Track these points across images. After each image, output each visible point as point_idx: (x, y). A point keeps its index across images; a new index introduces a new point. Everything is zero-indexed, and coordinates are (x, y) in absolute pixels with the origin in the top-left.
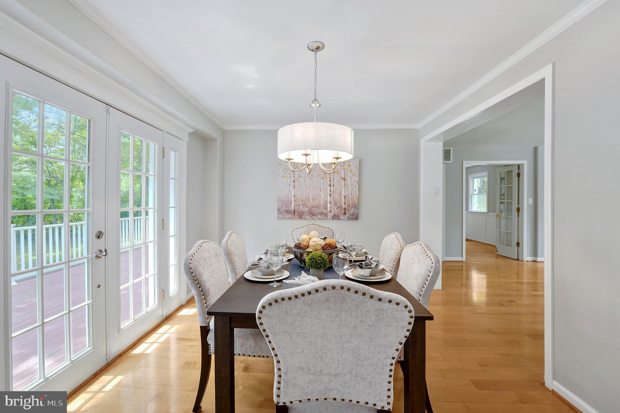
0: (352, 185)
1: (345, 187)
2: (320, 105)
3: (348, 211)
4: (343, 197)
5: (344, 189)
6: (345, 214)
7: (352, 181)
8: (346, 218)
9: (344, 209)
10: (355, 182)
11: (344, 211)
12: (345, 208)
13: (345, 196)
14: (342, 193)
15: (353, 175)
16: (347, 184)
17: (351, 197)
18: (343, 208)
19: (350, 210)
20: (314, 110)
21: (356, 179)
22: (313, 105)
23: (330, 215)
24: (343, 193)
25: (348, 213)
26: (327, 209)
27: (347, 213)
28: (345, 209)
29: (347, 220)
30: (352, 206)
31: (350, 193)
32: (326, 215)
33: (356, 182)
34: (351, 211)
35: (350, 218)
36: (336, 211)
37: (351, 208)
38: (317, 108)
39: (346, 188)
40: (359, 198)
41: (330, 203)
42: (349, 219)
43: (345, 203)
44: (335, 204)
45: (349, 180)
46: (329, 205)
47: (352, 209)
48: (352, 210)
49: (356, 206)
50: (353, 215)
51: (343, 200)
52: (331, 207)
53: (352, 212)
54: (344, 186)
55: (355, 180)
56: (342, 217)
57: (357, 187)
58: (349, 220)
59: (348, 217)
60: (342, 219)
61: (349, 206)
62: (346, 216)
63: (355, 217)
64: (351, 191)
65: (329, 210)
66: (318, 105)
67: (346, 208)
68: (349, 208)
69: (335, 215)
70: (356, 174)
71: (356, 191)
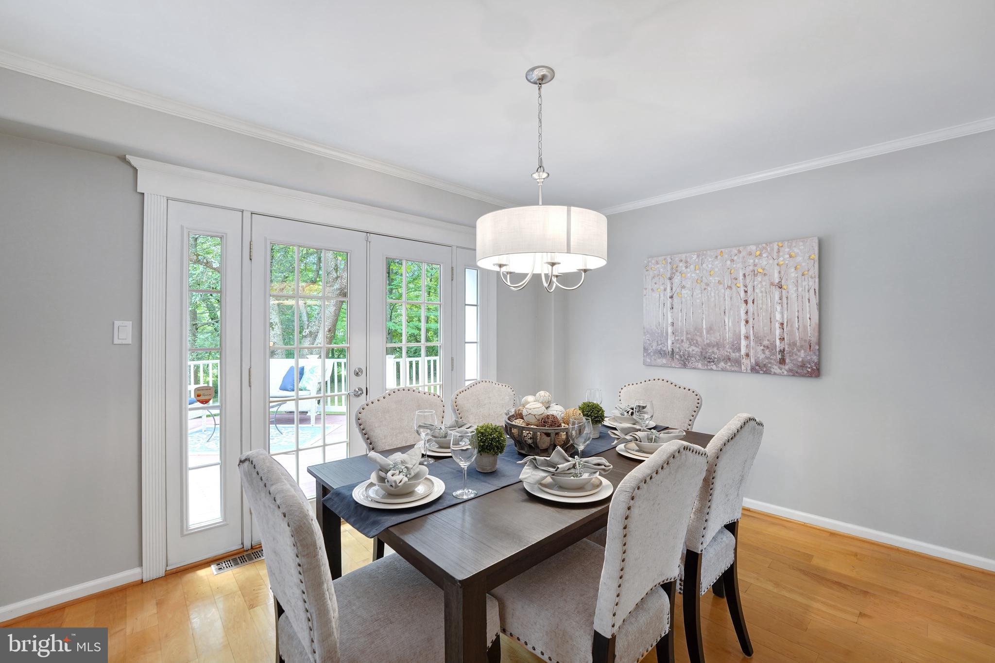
0: (800, 298)
1: (781, 304)
2: (549, 174)
3: (790, 356)
4: (777, 325)
5: (779, 308)
6: (782, 361)
7: (800, 289)
8: (786, 373)
9: (780, 351)
10: (809, 291)
11: (779, 356)
12: (784, 350)
13: (782, 324)
14: (775, 317)
15: (803, 275)
16: (787, 298)
17: (797, 326)
18: (778, 350)
19: (796, 354)
20: (539, 184)
21: (811, 283)
22: (536, 176)
23: (746, 363)
24: (778, 317)
25: (791, 360)
26: (739, 350)
27: (787, 361)
28: (782, 352)
29: (789, 375)
30: (802, 346)
31: (796, 316)
32: (738, 362)
33: (812, 291)
34: (800, 356)
35: (797, 372)
36: (761, 356)
37: (799, 351)
38: (543, 180)
39: (785, 306)
40: (821, 327)
41: (747, 337)
42: (793, 373)
43: (782, 339)
44: (759, 340)
45: (792, 289)
46: (743, 343)
47: (803, 351)
48: (802, 353)
49: (813, 347)
50: (803, 365)
51: (778, 332)
52: (747, 346)
53: (800, 359)
54: (780, 301)
55: (807, 287)
56: (776, 369)
57: (814, 301)
58: (794, 375)
59: (790, 370)
60: (775, 374)
61: (793, 344)
62: (787, 367)
63: (809, 370)
64: (798, 311)
65: (743, 351)
66: (545, 175)
67: (786, 349)
68: (793, 349)
69: (757, 364)
70: (811, 273)
71: (811, 312)
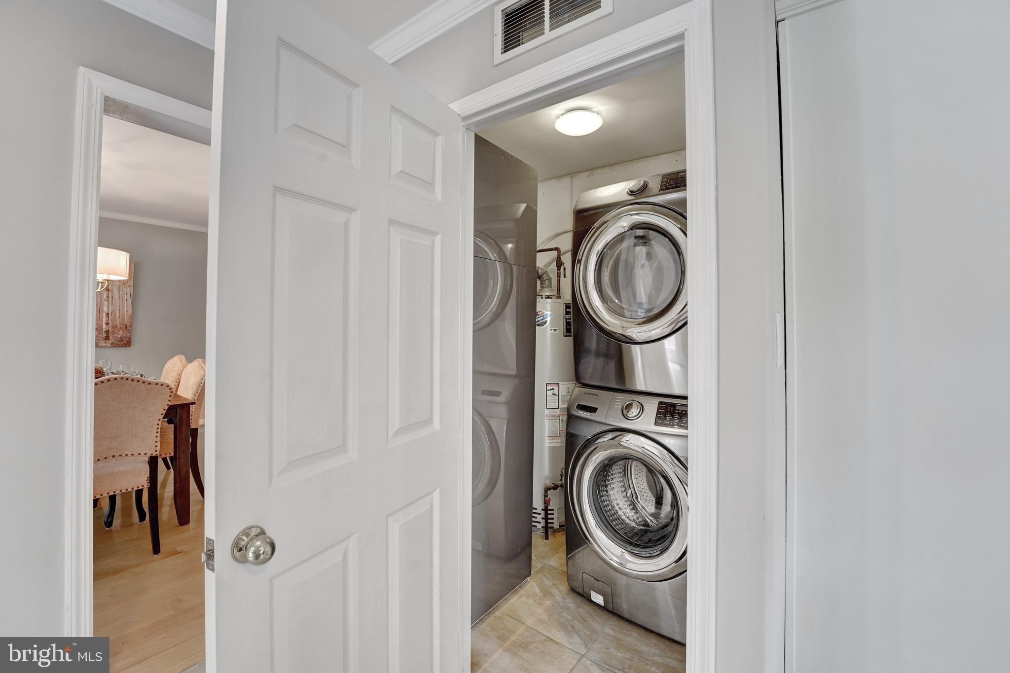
0: (121, 298)
1: (108, 301)
3: (113, 335)
4: (104, 315)
5: (106, 303)
6: (107, 338)
7: (121, 293)
8: (109, 345)
9: (106, 331)
10: (127, 294)
11: (105, 335)
12: (108, 330)
13: (108, 314)
14: (103, 309)
15: (124, 284)
16: (112, 297)
17: (118, 315)
18: (104, 331)
19: (117, 333)
21: (128, 290)
24: (105, 309)
25: (114, 337)
27: (111, 338)
28: (107, 332)
29: (112, 347)
30: (121, 328)
31: (118, 309)
33: (129, 295)
34: (119, 334)
35: (117, 344)
37: (119, 331)
39: (110, 302)
40: (132, 317)
42: (114, 345)
43: (107, 324)
45: (116, 292)
47: (121, 331)
48: (121, 333)
49: (127, 328)
50: (121, 340)
51: (104, 319)
53: (120, 336)
54: (107, 299)
55: (126, 292)
56: (102, 343)
57: (130, 301)
58: (115, 347)
59: (112, 344)
60: (101, 347)
61: (115, 327)
62: (110, 342)
63: (125, 342)
64: (119, 306)
67: (110, 330)
68: (115, 330)
70: (129, 284)
71: (127, 308)
